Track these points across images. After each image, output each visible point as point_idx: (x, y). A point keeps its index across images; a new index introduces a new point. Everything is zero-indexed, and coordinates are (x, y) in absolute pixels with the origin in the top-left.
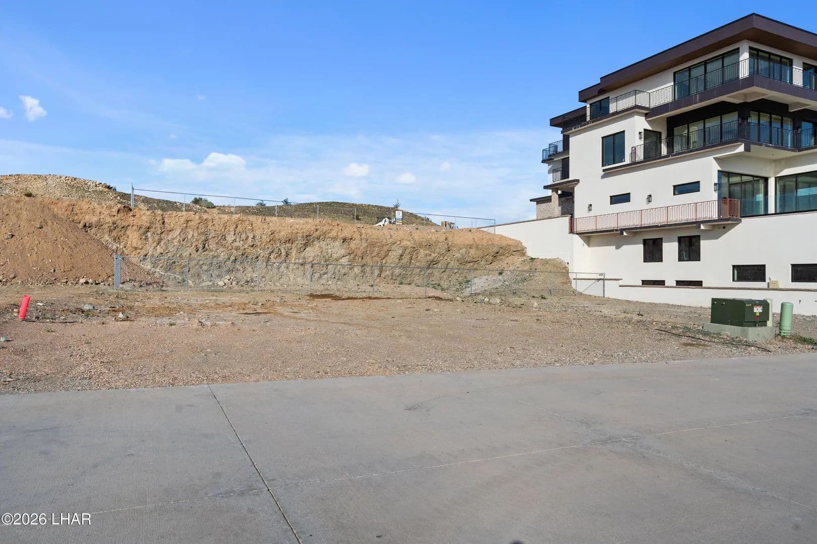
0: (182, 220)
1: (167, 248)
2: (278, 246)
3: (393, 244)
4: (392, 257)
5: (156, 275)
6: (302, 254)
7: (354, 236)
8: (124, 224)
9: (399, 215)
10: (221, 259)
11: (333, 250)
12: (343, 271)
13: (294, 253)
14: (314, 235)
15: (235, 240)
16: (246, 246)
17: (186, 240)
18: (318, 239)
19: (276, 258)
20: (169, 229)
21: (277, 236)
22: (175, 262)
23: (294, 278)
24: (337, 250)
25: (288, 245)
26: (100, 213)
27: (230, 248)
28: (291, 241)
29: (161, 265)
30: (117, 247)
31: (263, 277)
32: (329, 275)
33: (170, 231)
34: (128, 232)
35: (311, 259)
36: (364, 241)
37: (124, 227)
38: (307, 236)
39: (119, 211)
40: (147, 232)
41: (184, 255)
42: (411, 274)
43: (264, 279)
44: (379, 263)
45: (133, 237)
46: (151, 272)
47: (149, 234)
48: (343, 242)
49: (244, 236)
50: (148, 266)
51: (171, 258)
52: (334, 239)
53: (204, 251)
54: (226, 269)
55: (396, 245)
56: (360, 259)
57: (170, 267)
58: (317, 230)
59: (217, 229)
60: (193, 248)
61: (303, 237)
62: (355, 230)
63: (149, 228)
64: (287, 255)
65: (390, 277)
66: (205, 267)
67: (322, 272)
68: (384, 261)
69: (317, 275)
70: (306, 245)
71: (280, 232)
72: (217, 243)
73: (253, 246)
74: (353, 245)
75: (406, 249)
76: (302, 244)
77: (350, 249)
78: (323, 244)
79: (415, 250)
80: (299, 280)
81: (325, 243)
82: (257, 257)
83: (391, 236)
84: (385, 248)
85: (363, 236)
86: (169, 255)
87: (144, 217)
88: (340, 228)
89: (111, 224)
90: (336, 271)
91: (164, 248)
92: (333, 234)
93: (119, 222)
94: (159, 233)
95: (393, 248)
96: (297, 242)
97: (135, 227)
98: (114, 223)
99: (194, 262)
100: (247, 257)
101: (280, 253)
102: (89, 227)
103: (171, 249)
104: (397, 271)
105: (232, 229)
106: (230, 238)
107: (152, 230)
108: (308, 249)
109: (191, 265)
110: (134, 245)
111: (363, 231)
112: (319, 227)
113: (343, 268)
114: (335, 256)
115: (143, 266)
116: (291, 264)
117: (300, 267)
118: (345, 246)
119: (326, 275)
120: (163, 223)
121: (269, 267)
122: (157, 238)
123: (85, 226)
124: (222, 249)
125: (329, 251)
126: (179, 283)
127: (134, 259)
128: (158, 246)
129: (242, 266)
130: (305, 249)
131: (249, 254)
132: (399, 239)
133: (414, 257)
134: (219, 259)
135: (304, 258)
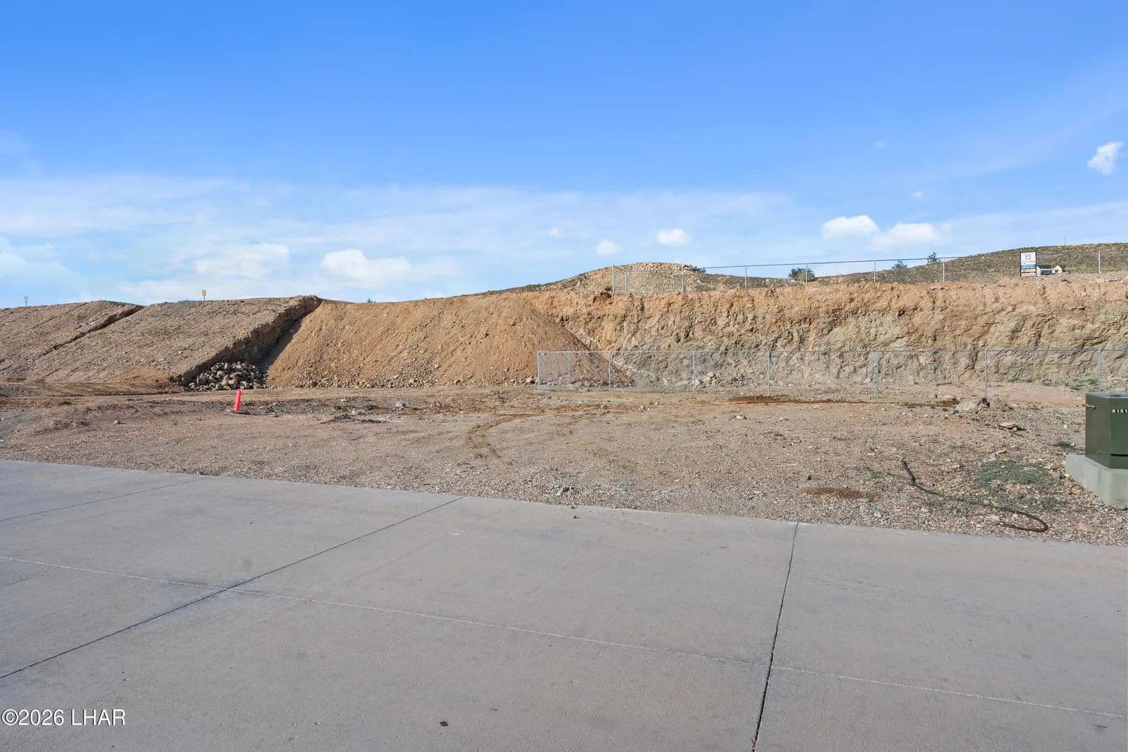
0: (663, 303)
1: (643, 340)
2: (788, 328)
3: (998, 312)
4: (997, 334)
5: (628, 373)
6: (825, 339)
7: (922, 304)
8: (600, 314)
9: (1028, 260)
10: (706, 350)
11: (881, 329)
12: (895, 362)
13: (812, 337)
14: (847, 309)
15: (728, 324)
16: (743, 332)
17: (665, 328)
18: (854, 313)
19: (784, 346)
20: (647, 316)
21: (788, 314)
22: (650, 357)
23: (811, 374)
24: (890, 328)
25: (804, 326)
26: (577, 303)
27: (720, 335)
28: (808, 320)
29: (634, 361)
30: (591, 341)
31: (762, 373)
32: (870, 369)
33: (648, 318)
34: (603, 323)
35: (839, 345)
36: (937, 311)
37: (599, 318)
38: (834, 311)
39: (595, 299)
40: (623, 321)
41: (663, 346)
42: (1041, 363)
43: (762, 376)
44: (969, 347)
45: (608, 327)
46: (622, 369)
47: (625, 324)
48: (900, 315)
49: (740, 318)
50: (619, 363)
51: (647, 351)
52: (883, 312)
53: (687, 341)
54: (712, 363)
55: (1003, 313)
56: (930, 341)
57: (644, 362)
58: (852, 300)
59: (705, 311)
60: (673, 337)
61: (828, 313)
62: (924, 293)
63: (625, 317)
64: (802, 340)
65: (994, 369)
66: (686, 362)
67: (858, 364)
68: (981, 343)
69: (848, 369)
70: (832, 325)
71: (792, 307)
72: (704, 330)
73: (752, 330)
74: (917, 319)
75: (1025, 319)
76: (825, 323)
77: (910, 325)
78: (863, 322)
79: (1048, 319)
80: (817, 376)
81: (866, 319)
82: (757, 346)
83: (997, 300)
84: (982, 321)
85: (938, 303)
86: (645, 347)
87: (620, 304)
88: (896, 293)
89: (586, 315)
90: (883, 362)
91: (640, 339)
92: (883, 303)
93: (594, 313)
94: (636, 321)
95: (998, 318)
96: (818, 321)
97: (611, 316)
98: (589, 314)
99: (674, 356)
100: (742, 346)
101: (790, 338)
102: (566, 320)
103: (648, 340)
104: (1009, 359)
105: (725, 309)
106: (721, 322)
107: (629, 318)
108: (836, 330)
109: (669, 360)
110: (608, 338)
111: (940, 294)
112: (856, 295)
113: (896, 356)
114: (882, 338)
115: (616, 362)
116: (808, 354)
117: (822, 357)
118: (902, 322)
119: (864, 370)
120: (642, 309)
121: (774, 359)
122: (633, 327)
123: (562, 320)
124: (709, 337)
125: (873, 331)
126: (651, 382)
127: (607, 354)
128: (633, 338)
129: (734, 358)
130: (830, 331)
131: (747, 341)
132: (1013, 301)
133: (1045, 331)
134: (705, 350)
135: (828, 344)
